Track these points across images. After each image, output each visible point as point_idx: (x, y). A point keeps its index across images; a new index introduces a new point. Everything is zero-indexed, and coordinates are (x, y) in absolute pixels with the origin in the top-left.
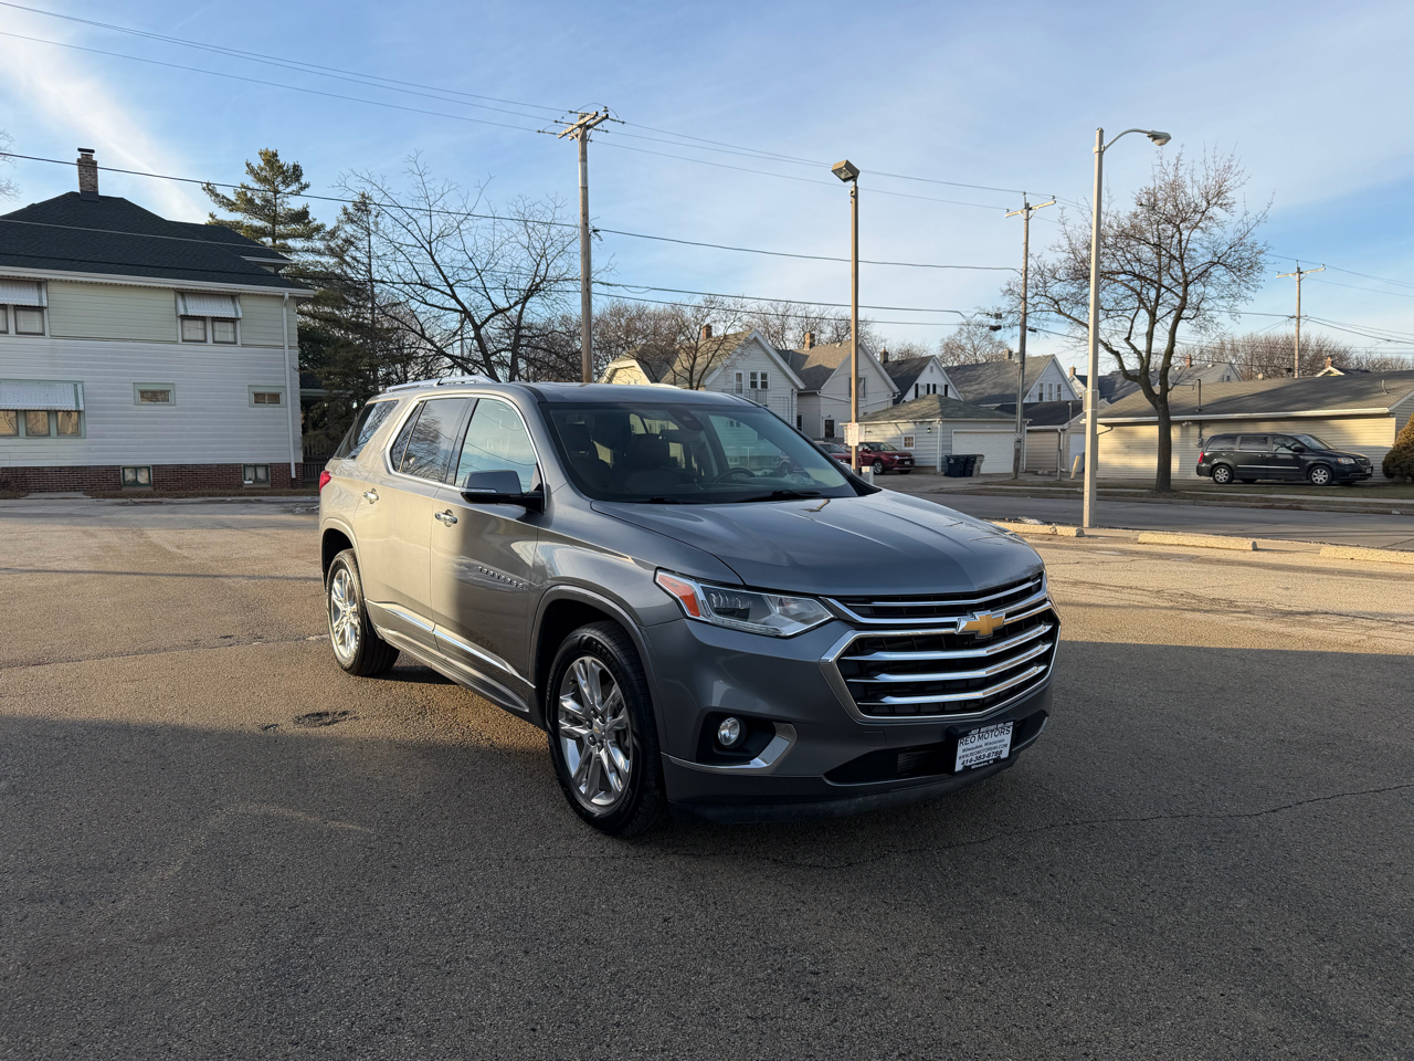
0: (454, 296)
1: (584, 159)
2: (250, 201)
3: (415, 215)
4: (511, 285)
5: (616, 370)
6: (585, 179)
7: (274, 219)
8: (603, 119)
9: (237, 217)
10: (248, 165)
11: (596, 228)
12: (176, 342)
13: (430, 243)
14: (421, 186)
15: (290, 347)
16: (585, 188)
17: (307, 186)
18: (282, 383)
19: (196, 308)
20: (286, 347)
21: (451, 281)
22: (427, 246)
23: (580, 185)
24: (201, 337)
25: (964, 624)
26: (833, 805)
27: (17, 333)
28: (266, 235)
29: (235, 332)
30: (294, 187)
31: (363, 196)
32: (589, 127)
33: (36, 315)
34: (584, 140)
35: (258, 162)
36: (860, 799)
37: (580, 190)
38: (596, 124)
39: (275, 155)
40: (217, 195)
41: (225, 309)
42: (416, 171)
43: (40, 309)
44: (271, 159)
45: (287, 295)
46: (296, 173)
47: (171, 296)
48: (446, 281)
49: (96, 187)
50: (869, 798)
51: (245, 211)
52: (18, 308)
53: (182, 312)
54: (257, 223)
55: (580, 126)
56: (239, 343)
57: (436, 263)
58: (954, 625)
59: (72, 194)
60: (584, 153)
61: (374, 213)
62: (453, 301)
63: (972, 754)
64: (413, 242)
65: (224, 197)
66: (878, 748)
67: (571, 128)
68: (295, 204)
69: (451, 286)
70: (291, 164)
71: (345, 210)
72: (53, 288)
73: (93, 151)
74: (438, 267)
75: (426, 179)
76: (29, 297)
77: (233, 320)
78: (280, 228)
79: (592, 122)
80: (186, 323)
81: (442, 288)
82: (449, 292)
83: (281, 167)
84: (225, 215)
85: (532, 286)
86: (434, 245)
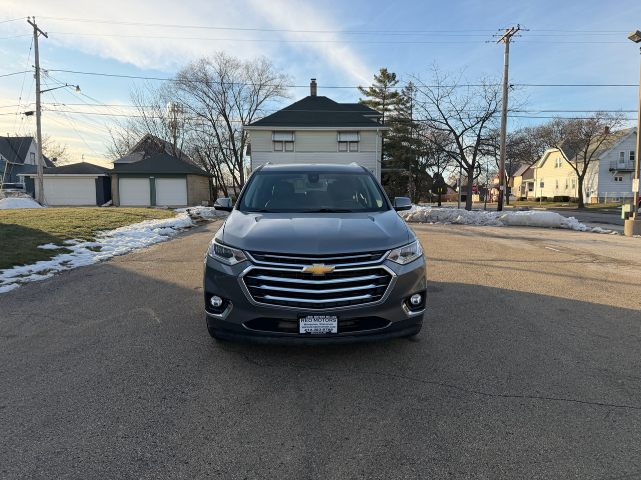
0: (447, 124)
1: (507, 52)
2: (375, 91)
3: (431, 89)
4: (471, 117)
5: (550, 153)
6: (507, 61)
7: (384, 98)
8: (517, 30)
9: (370, 98)
10: (375, 76)
11: (512, 84)
12: (336, 152)
13: (438, 101)
14: (436, 75)
15: (378, 152)
16: (507, 66)
17: (398, 81)
18: (374, 167)
19: (344, 138)
20: (377, 152)
21: (446, 117)
22: (436, 102)
23: (504, 65)
24: (345, 149)
25: (305, 268)
26: (257, 338)
27: (285, 151)
28: (380, 104)
29: (358, 146)
30: (393, 83)
31: (411, 83)
32: (510, 36)
33: (292, 144)
34: (508, 42)
35: (379, 74)
36: (269, 338)
37: (504, 67)
38: (513, 34)
39: (386, 70)
40: (363, 90)
41: (354, 138)
42: (434, 69)
43: (292, 142)
44: (384, 72)
45: (378, 130)
46: (394, 76)
47: (335, 134)
48: (444, 117)
49: (316, 93)
50: (273, 339)
51: (373, 95)
52: (286, 142)
53: (338, 140)
54: (377, 100)
55: (506, 36)
56: (359, 151)
57: (440, 110)
58: (302, 268)
59: (308, 97)
60: (507, 49)
61: (415, 90)
62: (447, 126)
63: (308, 327)
64: (430, 101)
65: (366, 91)
66: (263, 316)
67: (502, 37)
68: (392, 90)
69: (446, 120)
70: (392, 73)
71: (403, 90)
72: (297, 134)
73: (315, 79)
74: (441, 112)
75: (437, 72)
76: (288, 138)
77: (357, 142)
78: (387, 101)
79: (511, 33)
80: (341, 144)
81: (442, 121)
82: (445, 122)
83: (388, 75)
84: (366, 98)
85: (487, 115)
86: (439, 102)
